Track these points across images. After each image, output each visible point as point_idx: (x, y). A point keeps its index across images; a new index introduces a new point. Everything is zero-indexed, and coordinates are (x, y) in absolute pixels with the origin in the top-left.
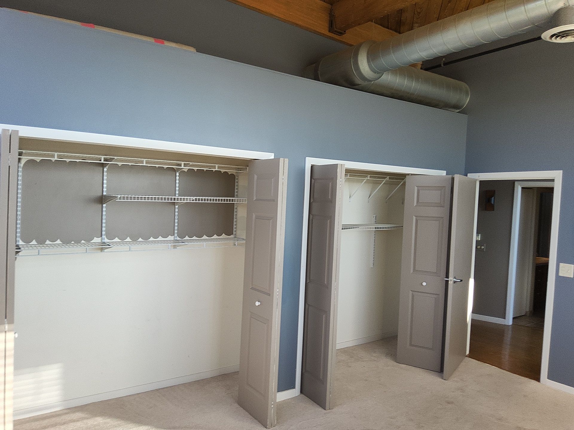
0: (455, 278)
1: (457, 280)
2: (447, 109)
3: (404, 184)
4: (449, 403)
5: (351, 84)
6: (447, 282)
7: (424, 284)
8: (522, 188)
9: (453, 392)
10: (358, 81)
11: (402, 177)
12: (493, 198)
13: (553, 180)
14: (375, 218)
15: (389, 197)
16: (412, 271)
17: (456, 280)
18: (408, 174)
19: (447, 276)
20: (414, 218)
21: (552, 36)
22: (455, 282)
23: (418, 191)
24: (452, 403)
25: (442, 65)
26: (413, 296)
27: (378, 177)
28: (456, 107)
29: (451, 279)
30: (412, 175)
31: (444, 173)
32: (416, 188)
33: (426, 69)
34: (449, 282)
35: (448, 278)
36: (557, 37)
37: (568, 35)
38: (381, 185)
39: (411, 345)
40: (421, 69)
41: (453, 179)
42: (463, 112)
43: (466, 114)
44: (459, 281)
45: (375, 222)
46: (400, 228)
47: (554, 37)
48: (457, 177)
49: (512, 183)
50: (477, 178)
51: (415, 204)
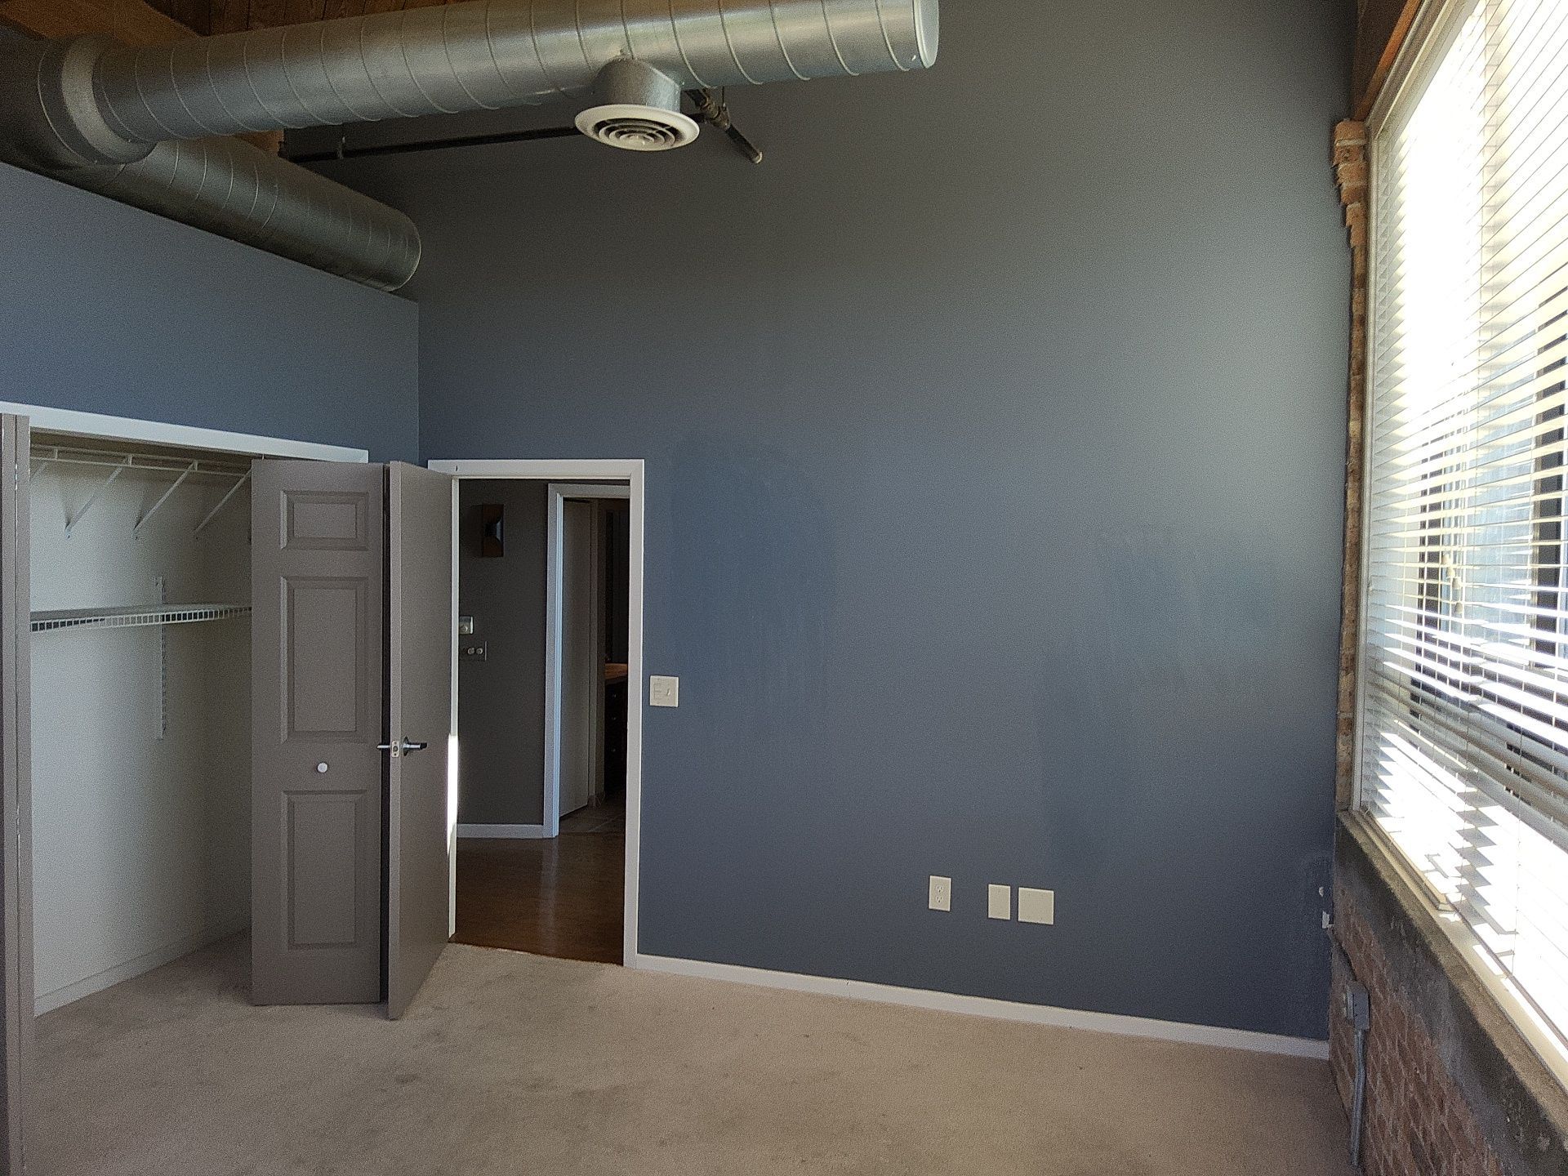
0: (406, 740)
1: (413, 746)
2: (361, 279)
3: (248, 484)
4: (403, 1081)
5: (45, 163)
6: (386, 754)
7: (323, 768)
8: (565, 499)
9: (415, 1047)
10: (68, 154)
11: (242, 462)
12: (499, 524)
13: (627, 482)
14: (160, 586)
15: (205, 522)
16: (284, 734)
17: (408, 746)
18: (259, 457)
19: (386, 740)
20: (284, 582)
21: (599, 126)
22: (406, 752)
23: (291, 505)
24: (415, 1077)
25: (340, 155)
26: (291, 805)
27: (165, 463)
28: (385, 277)
29: (396, 743)
30: (267, 457)
31: (362, 456)
32: (283, 497)
33: (296, 160)
34: (392, 754)
35: (389, 744)
36: (610, 131)
37: (635, 132)
38: (175, 485)
39: (293, 945)
40: (280, 154)
41: (386, 473)
42: (405, 293)
43: (416, 300)
44: (419, 746)
45: (164, 598)
46: (242, 616)
47: (605, 128)
48: (397, 468)
49: (541, 487)
50: (453, 472)
51: (284, 543)
